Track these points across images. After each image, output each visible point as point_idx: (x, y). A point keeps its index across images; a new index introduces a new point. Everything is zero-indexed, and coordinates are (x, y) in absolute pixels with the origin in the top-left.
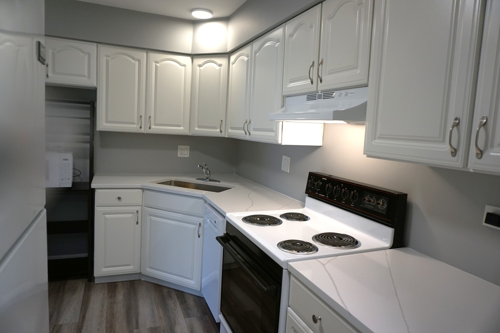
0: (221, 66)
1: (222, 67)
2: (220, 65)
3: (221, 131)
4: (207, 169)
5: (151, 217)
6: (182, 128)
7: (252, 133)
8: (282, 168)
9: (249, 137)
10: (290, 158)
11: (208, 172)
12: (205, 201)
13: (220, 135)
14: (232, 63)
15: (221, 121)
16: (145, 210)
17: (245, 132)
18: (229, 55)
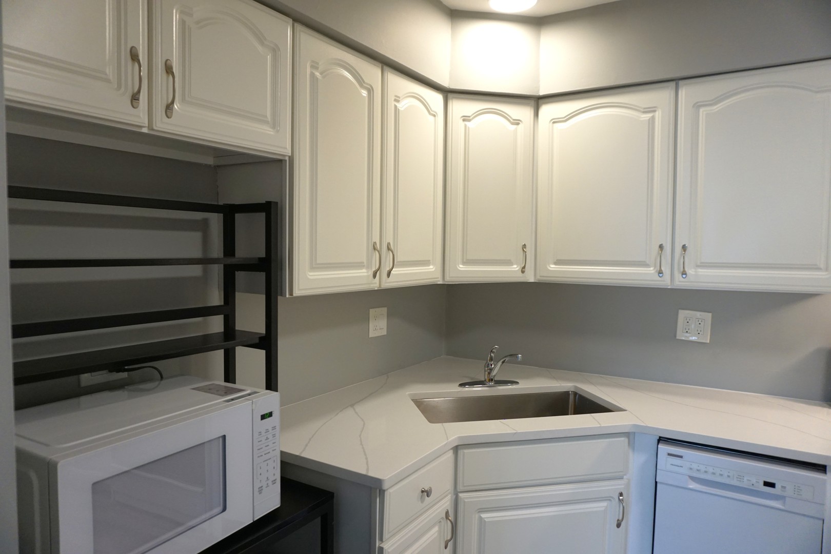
0: (518, 124)
1: (521, 126)
2: (517, 122)
3: (523, 270)
4: (491, 359)
5: (484, 516)
6: (431, 267)
7: (693, 273)
8: (681, 336)
9: (680, 282)
10: (710, 315)
11: (491, 365)
12: (661, 440)
13: (519, 278)
14: (555, 121)
15: (524, 246)
16: (466, 500)
17: (656, 271)
18: (537, 101)
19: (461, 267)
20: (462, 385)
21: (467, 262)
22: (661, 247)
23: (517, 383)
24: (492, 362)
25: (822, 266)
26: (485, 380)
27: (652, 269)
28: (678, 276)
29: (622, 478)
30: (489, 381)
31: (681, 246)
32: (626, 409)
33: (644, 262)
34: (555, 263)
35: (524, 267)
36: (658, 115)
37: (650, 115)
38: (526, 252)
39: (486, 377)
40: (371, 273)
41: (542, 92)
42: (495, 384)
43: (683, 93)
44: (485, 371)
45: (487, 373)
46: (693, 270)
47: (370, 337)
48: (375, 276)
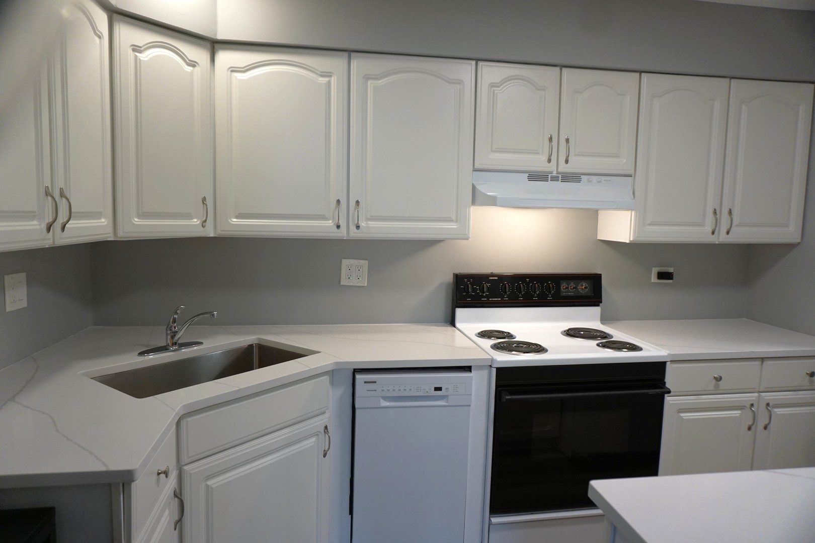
0: (194, 66)
1: (197, 69)
2: (193, 64)
3: (204, 224)
4: (174, 321)
5: (209, 483)
6: (103, 220)
7: (365, 225)
8: (344, 282)
9: (356, 233)
10: (367, 261)
11: (175, 328)
12: (356, 371)
13: (200, 232)
14: (233, 70)
15: (204, 199)
16: (192, 472)
17: (335, 224)
18: (214, 45)
19: (136, 221)
20: (141, 354)
21: (143, 215)
22: (338, 202)
23: (201, 343)
24: (175, 324)
25: (454, 218)
26: (168, 345)
27: (331, 222)
28: (353, 228)
29: (324, 413)
30: (173, 345)
31: (355, 202)
32: (319, 350)
33: (324, 215)
34: (237, 217)
35: (205, 221)
36: (334, 80)
37: (327, 79)
38: (206, 205)
39: (169, 342)
40: (44, 226)
41: (220, 36)
42: (179, 347)
43: (354, 63)
44: (167, 335)
45: (169, 337)
46: (365, 223)
47: (7, 311)
48: (49, 230)
